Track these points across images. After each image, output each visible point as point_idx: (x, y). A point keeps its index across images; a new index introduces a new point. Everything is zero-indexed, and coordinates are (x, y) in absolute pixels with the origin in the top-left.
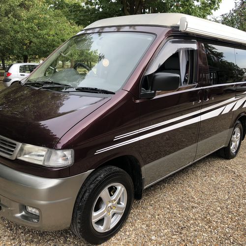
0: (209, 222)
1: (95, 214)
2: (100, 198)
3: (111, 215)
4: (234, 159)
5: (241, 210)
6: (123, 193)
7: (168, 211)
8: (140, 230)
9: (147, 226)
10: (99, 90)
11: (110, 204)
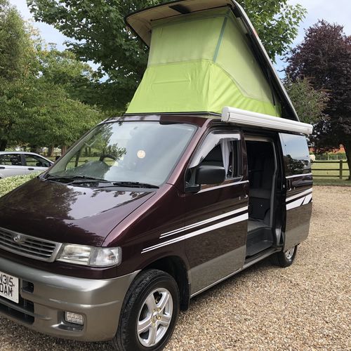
0: (266, 333)
1: (140, 323)
2: (145, 304)
3: (156, 326)
4: (291, 267)
5: (299, 320)
6: (168, 302)
7: (218, 324)
8: (188, 345)
9: (196, 341)
10: (140, 184)
11: (155, 313)
